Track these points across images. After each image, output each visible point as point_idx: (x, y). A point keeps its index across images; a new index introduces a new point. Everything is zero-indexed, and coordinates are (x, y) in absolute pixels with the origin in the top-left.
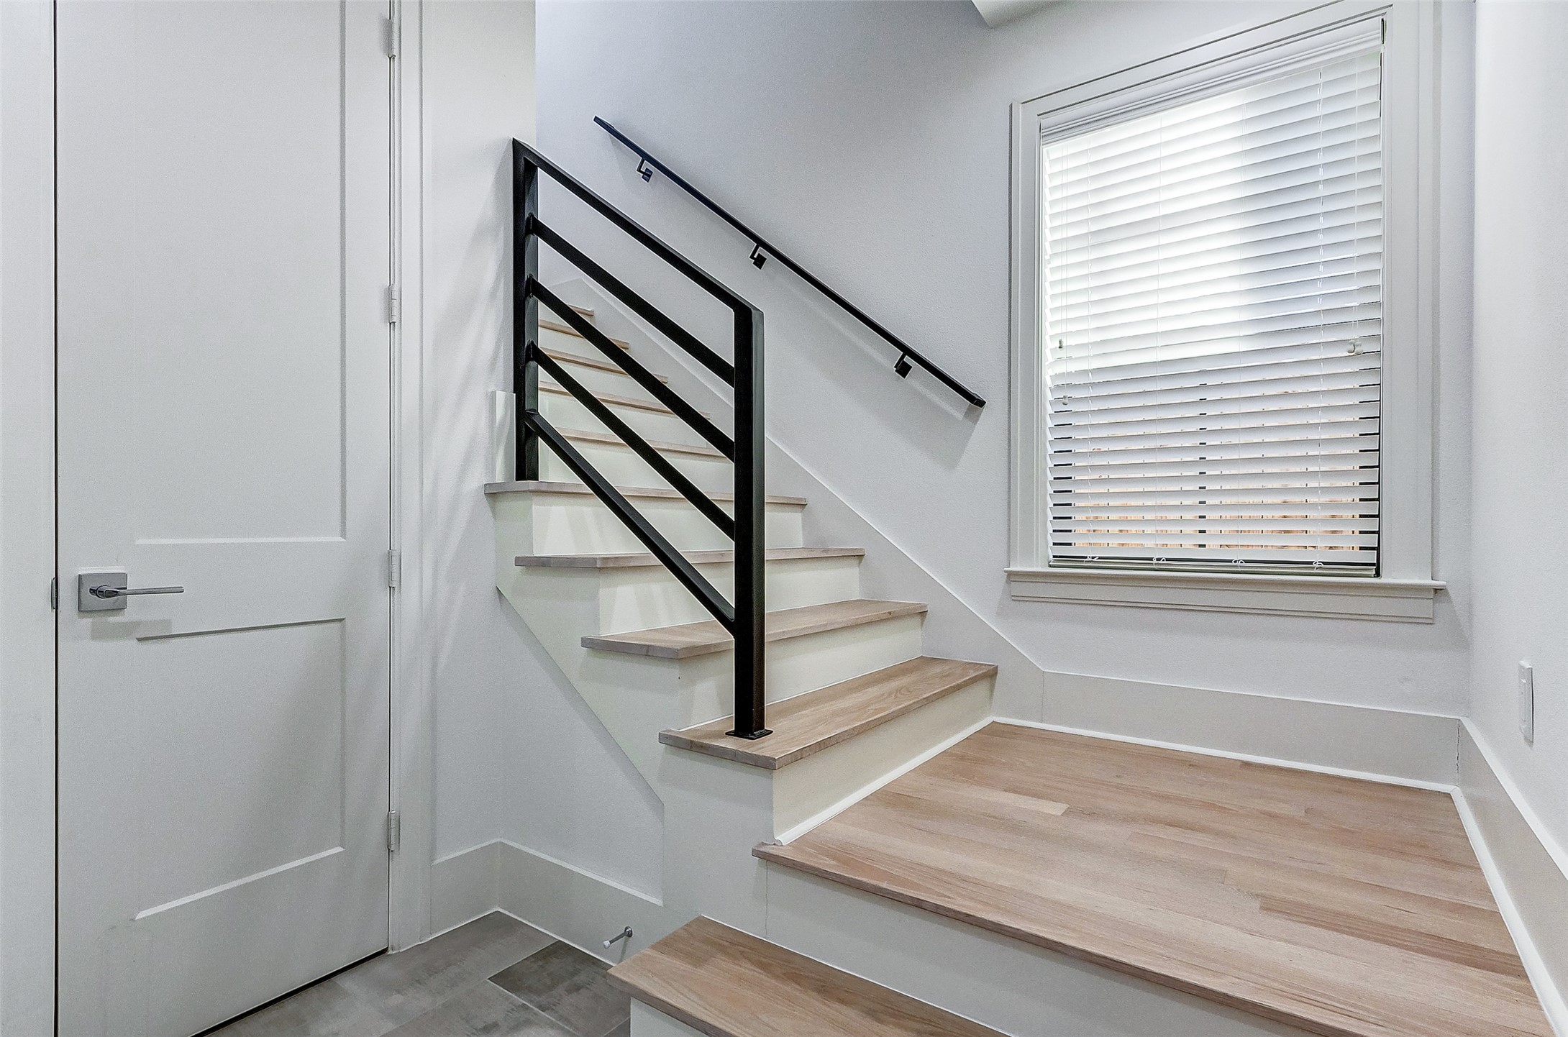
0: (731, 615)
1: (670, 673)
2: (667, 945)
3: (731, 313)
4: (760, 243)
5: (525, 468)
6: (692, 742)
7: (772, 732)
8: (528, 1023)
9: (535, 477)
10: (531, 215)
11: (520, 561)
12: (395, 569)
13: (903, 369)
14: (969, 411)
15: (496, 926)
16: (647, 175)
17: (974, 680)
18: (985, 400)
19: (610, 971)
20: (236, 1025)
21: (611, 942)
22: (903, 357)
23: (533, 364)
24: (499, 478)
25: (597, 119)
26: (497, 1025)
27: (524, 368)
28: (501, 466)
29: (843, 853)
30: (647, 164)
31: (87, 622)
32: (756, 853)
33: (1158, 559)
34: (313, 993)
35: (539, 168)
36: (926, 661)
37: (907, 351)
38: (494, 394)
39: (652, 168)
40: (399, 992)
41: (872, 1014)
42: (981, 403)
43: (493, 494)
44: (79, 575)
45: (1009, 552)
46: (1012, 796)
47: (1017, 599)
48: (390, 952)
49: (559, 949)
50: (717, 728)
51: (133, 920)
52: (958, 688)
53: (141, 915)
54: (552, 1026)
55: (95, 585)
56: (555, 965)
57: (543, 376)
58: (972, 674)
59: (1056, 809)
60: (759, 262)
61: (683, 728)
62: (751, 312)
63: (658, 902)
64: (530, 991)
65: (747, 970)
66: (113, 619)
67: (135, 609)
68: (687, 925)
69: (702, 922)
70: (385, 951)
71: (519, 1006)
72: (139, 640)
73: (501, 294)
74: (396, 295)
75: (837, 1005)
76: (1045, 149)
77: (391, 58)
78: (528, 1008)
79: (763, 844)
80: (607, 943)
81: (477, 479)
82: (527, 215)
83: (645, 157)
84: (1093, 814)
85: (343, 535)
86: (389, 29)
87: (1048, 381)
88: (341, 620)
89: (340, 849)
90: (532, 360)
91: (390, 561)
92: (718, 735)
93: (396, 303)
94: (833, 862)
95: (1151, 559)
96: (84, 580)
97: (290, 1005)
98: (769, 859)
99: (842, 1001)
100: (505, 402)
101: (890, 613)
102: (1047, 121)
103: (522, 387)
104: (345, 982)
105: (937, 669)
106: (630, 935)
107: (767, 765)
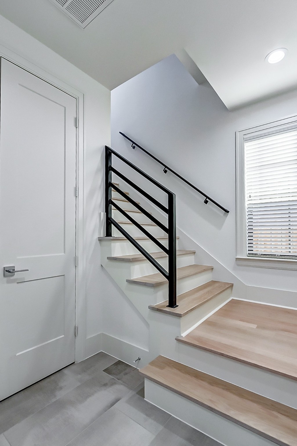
0: (168, 275)
1: (150, 290)
2: (153, 363)
3: (167, 195)
4: (166, 167)
5: (109, 233)
6: (158, 309)
7: (178, 306)
8: (115, 383)
9: (111, 236)
10: (110, 165)
11: (108, 258)
12: (77, 261)
13: (206, 202)
14: (225, 214)
15: (101, 356)
16: (134, 148)
17: (228, 288)
18: (229, 211)
19: (139, 371)
20: (39, 383)
21: (135, 361)
22: (206, 199)
23: (110, 205)
24: (102, 236)
25: (120, 133)
26: (107, 384)
27: (108, 206)
28: (102, 232)
29: (199, 339)
30: (134, 145)
31: (6, 279)
32: (177, 339)
33: (278, 255)
34: (57, 374)
35: (112, 154)
36: (213, 282)
37: (207, 197)
38: (100, 213)
39: (135, 146)
40: (80, 374)
41: (210, 383)
42: (228, 212)
43: (100, 240)
44: (4, 267)
45: (236, 252)
46: (242, 322)
47: (238, 265)
48: (75, 363)
49: (119, 363)
50: (163, 304)
51: (15, 356)
52: (224, 291)
53: (18, 354)
54: (122, 384)
55: (7, 270)
56: (120, 367)
57: (113, 207)
58: (227, 286)
59: (254, 326)
60: (165, 172)
61: (154, 305)
62: (173, 195)
63: (147, 350)
64: (114, 374)
65: (175, 371)
66: (12, 278)
67: (17, 275)
68: (157, 358)
69: (160, 357)
70: (74, 362)
71: (112, 379)
72: (17, 283)
73: (102, 186)
74: (77, 189)
75: (200, 381)
76: (245, 144)
77: (76, 128)
78: (114, 379)
79: (178, 337)
80: (134, 362)
81: (96, 236)
82: (109, 166)
83: (134, 143)
84: (264, 328)
85: (64, 253)
86: (76, 121)
87: (246, 206)
88: (64, 275)
89: (63, 336)
90: (110, 204)
91: (76, 259)
92: (163, 307)
93: (77, 191)
94: (198, 342)
95: (276, 255)
96: (5, 268)
97: (52, 378)
98: (179, 340)
99: (202, 380)
100: (103, 215)
101: (204, 269)
102: (245, 137)
103: (107, 211)
104: (65, 371)
105: (217, 285)
106: (140, 359)
107: (179, 316)
